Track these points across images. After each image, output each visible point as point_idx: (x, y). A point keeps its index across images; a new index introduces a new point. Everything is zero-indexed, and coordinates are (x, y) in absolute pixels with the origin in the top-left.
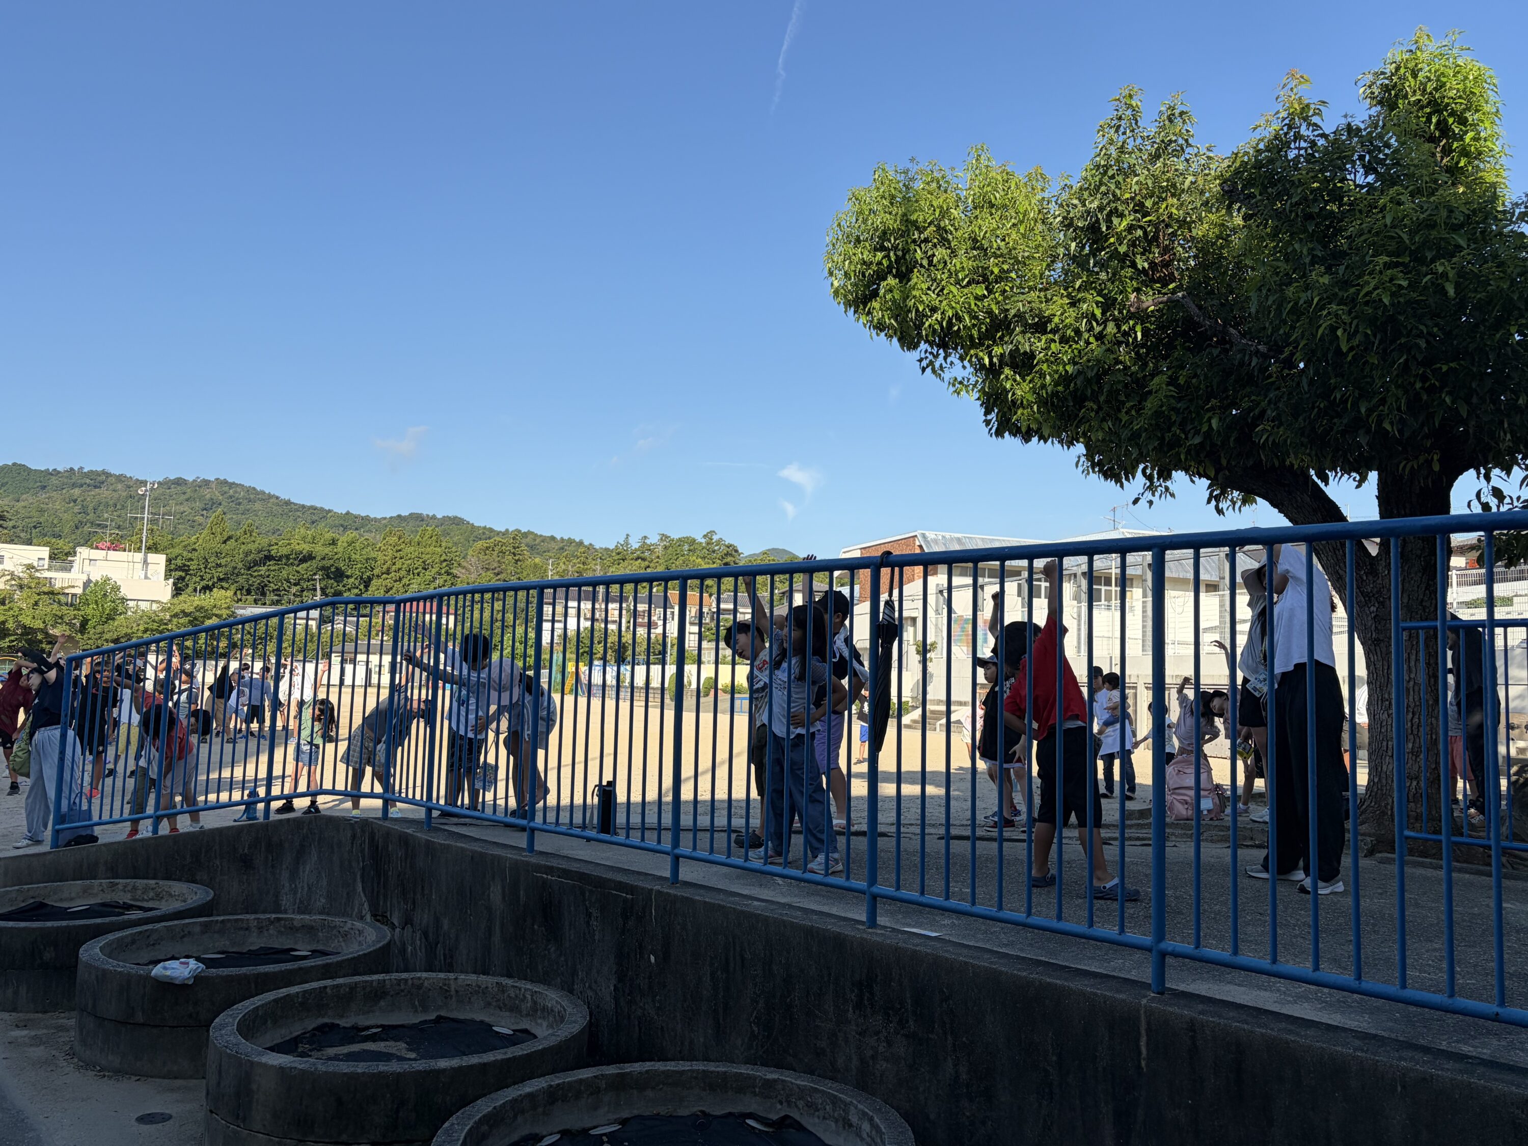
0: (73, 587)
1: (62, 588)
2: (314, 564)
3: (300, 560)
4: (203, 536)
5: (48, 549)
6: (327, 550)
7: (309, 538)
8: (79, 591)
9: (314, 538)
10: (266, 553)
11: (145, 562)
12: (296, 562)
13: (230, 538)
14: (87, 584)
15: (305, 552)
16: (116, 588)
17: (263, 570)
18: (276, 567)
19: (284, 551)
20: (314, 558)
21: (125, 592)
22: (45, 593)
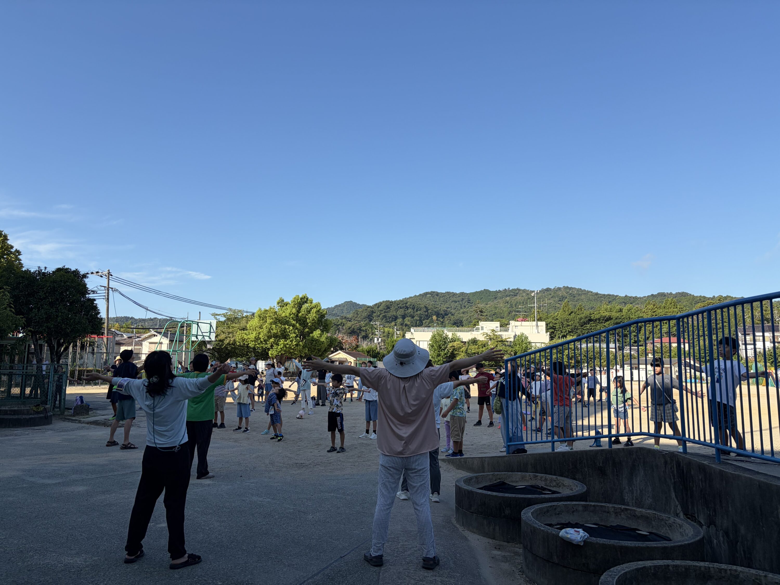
0: (510, 338)
1: (506, 339)
2: (612, 321)
3: (605, 320)
4: (560, 312)
5: (499, 323)
6: (618, 314)
7: (609, 309)
8: (512, 340)
9: (611, 309)
10: (589, 318)
11: (537, 326)
12: (603, 321)
13: (572, 312)
14: (515, 336)
15: (607, 316)
16: (527, 338)
17: (588, 326)
18: (594, 324)
19: (597, 316)
20: (612, 319)
21: (530, 339)
22: (500, 341)
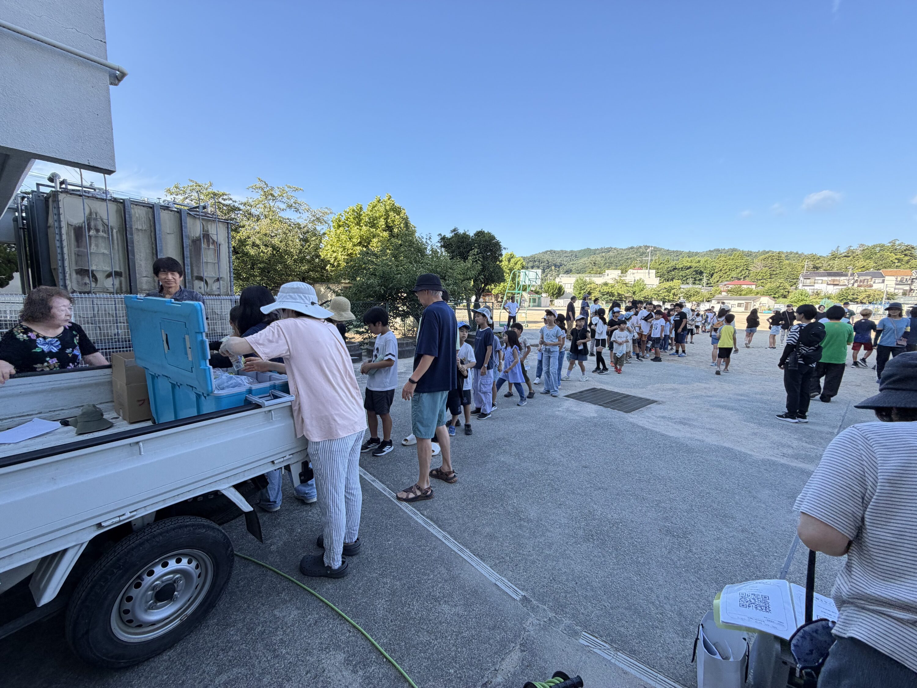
1: (627, 282)
3: (687, 269)
5: (621, 271)
6: (697, 265)
7: (689, 261)
8: (632, 282)
9: (691, 261)
11: (649, 273)
14: (634, 280)
15: (688, 266)
16: (643, 281)
18: (678, 272)
19: (681, 266)
20: (692, 268)
22: (623, 284)
